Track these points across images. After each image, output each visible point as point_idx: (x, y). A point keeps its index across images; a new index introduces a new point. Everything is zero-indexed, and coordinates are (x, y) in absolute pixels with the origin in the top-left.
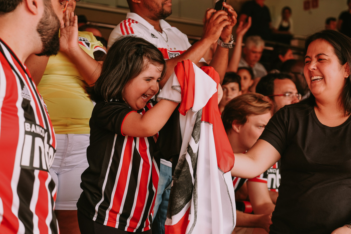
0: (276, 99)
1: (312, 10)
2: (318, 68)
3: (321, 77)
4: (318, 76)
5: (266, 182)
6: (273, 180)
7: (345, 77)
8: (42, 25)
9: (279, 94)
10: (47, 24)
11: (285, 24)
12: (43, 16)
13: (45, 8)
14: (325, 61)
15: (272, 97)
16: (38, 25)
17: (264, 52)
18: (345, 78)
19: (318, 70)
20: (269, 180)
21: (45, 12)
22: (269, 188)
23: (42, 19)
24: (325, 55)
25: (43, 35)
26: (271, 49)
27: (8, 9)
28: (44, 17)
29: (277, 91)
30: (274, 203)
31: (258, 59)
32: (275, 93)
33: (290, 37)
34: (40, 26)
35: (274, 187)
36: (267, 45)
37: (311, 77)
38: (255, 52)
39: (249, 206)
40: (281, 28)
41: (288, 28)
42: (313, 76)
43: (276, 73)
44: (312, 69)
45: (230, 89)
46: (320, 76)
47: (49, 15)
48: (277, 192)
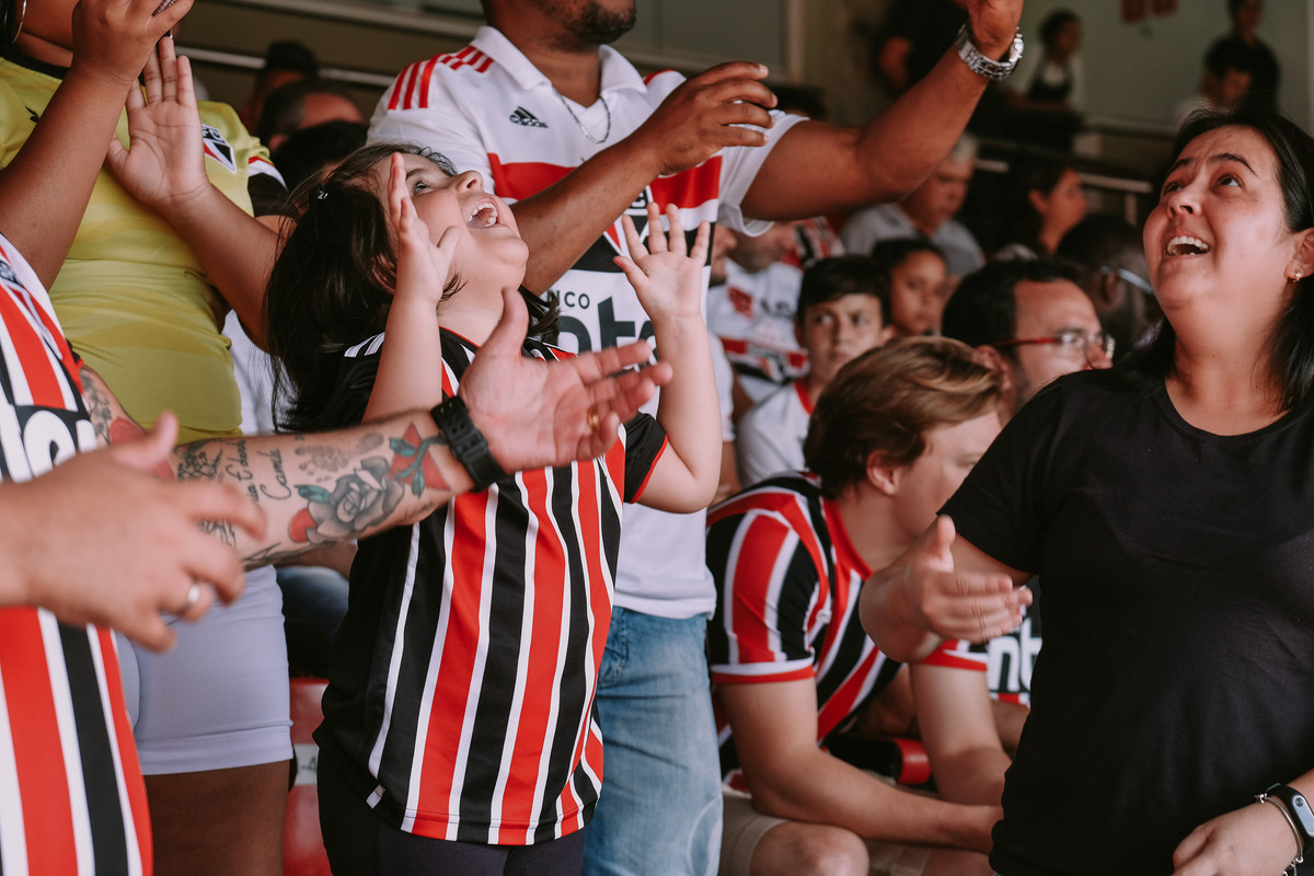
0: (1027, 354)
1: (1155, 22)
2: (1206, 211)
3: (1205, 246)
5: (982, 667)
6: (1006, 658)
7: (1292, 275)
9: (1036, 335)
11: (1053, 76)
15: (1009, 349)
17: (978, 178)
18: (1290, 280)
20: (992, 660)
22: (992, 691)
24: (1247, 166)
26: (999, 166)
29: (1027, 328)
30: (1007, 747)
31: (955, 205)
32: (1021, 335)
33: (1073, 125)
35: (1013, 685)
36: (984, 153)
38: (945, 179)
39: (915, 758)
40: (1039, 89)
41: (1063, 90)
42: (1179, 236)
43: (1018, 260)
44: (1182, 207)
45: (845, 320)
46: (1203, 242)
48: (1024, 706)
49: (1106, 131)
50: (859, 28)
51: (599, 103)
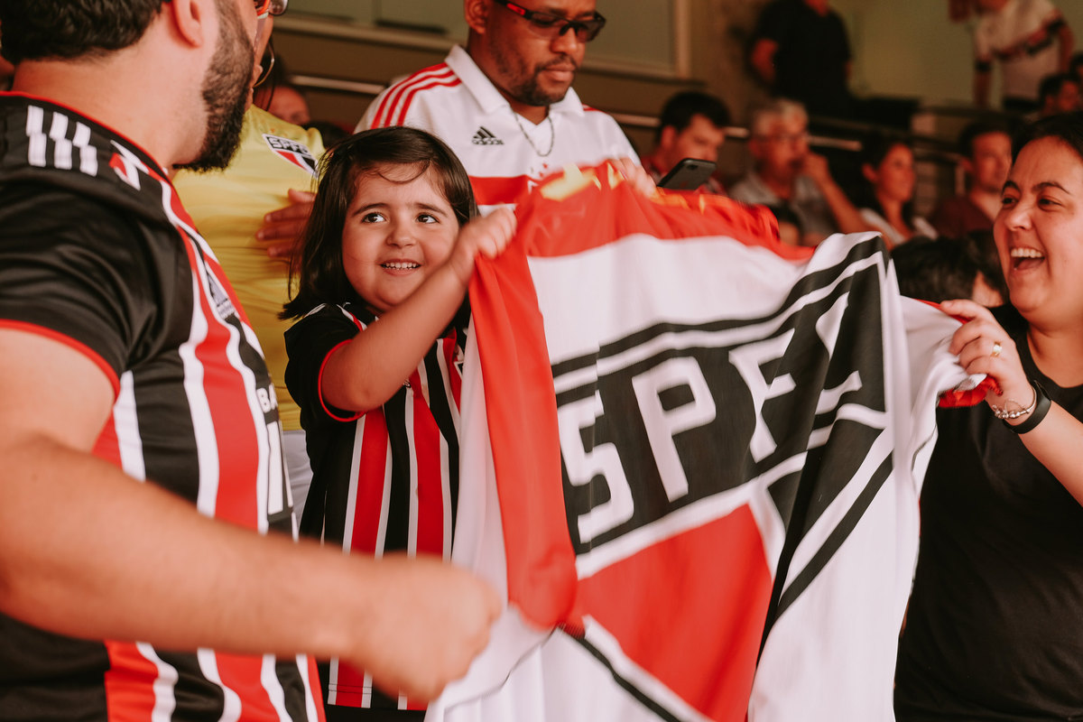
2: (1034, 225)
3: (1039, 255)
4: (1030, 248)
8: (218, 76)
10: (227, 70)
12: (219, 48)
13: (221, 19)
14: (1058, 207)
16: (208, 79)
19: (1033, 232)
21: (223, 33)
23: (215, 59)
24: (1062, 188)
25: (217, 106)
27: (122, 38)
28: (221, 48)
34: (211, 80)
37: (1011, 248)
42: (1017, 248)
44: (1016, 227)
46: (1037, 251)
47: (233, 40)
49: (941, 112)
50: (735, 32)
51: (546, 121)
